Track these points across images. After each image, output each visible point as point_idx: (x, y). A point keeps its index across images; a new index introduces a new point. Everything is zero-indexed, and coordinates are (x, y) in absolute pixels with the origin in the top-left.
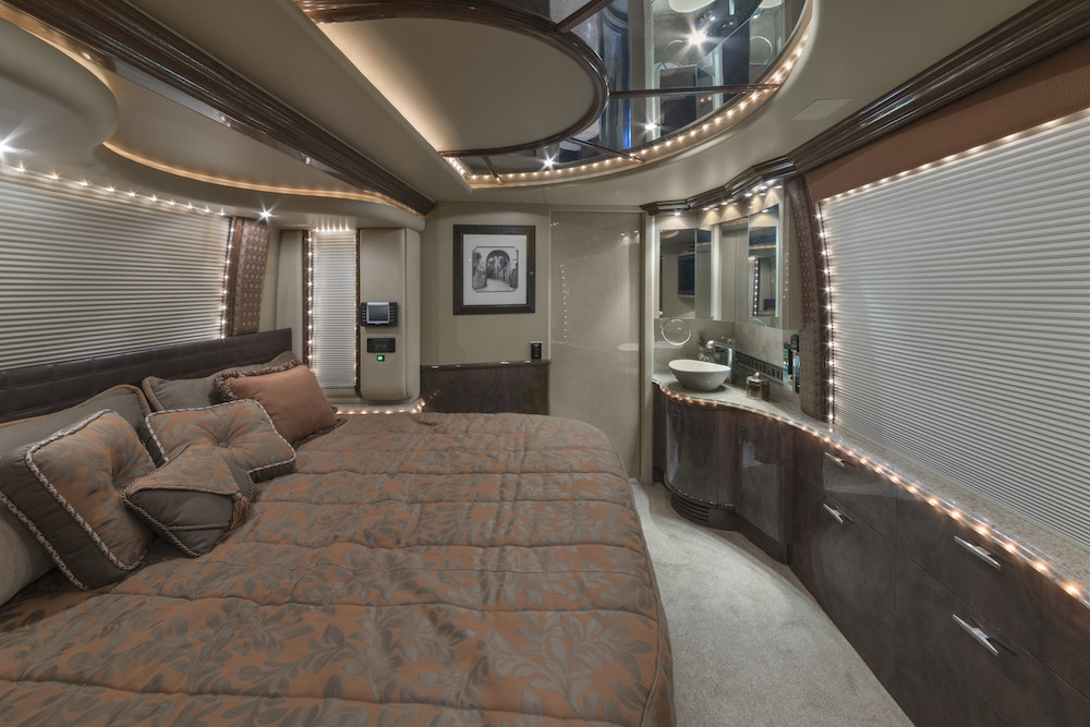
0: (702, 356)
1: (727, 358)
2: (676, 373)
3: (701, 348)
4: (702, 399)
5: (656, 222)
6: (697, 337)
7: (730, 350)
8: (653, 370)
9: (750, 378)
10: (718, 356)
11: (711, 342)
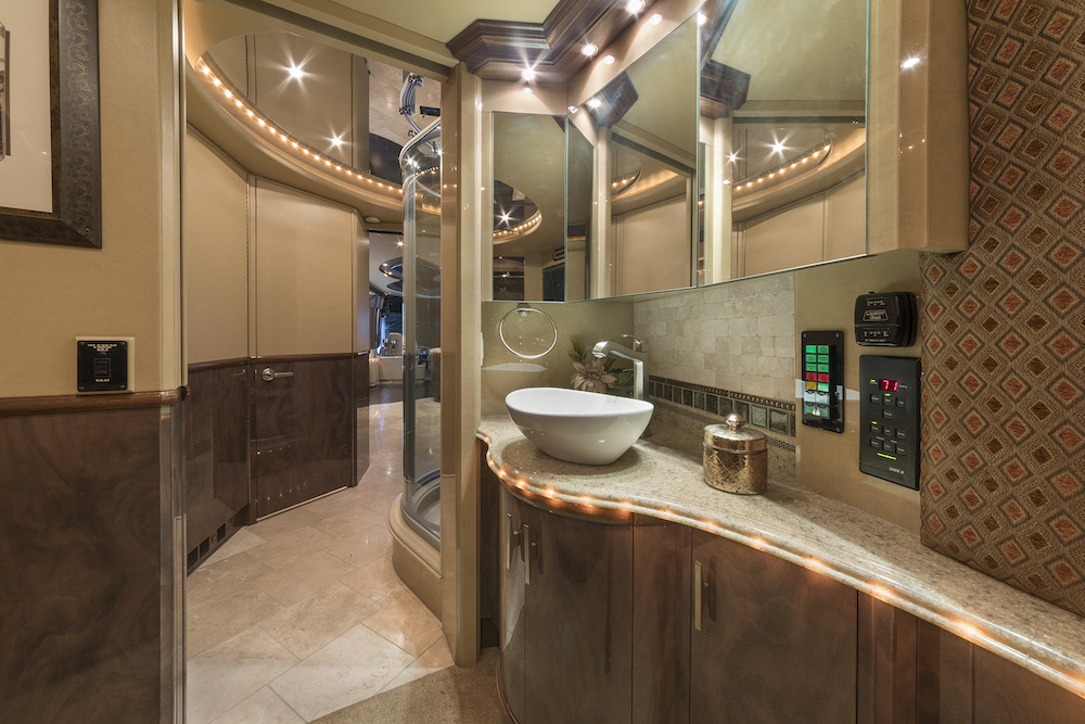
0: (579, 380)
1: (632, 382)
2: (520, 418)
3: (577, 365)
4: (588, 493)
5: (486, 94)
6: (568, 345)
7: (639, 364)
8: (478, 412)
9: (713, 431)
10: (610, 379)
11: (602, 345)
